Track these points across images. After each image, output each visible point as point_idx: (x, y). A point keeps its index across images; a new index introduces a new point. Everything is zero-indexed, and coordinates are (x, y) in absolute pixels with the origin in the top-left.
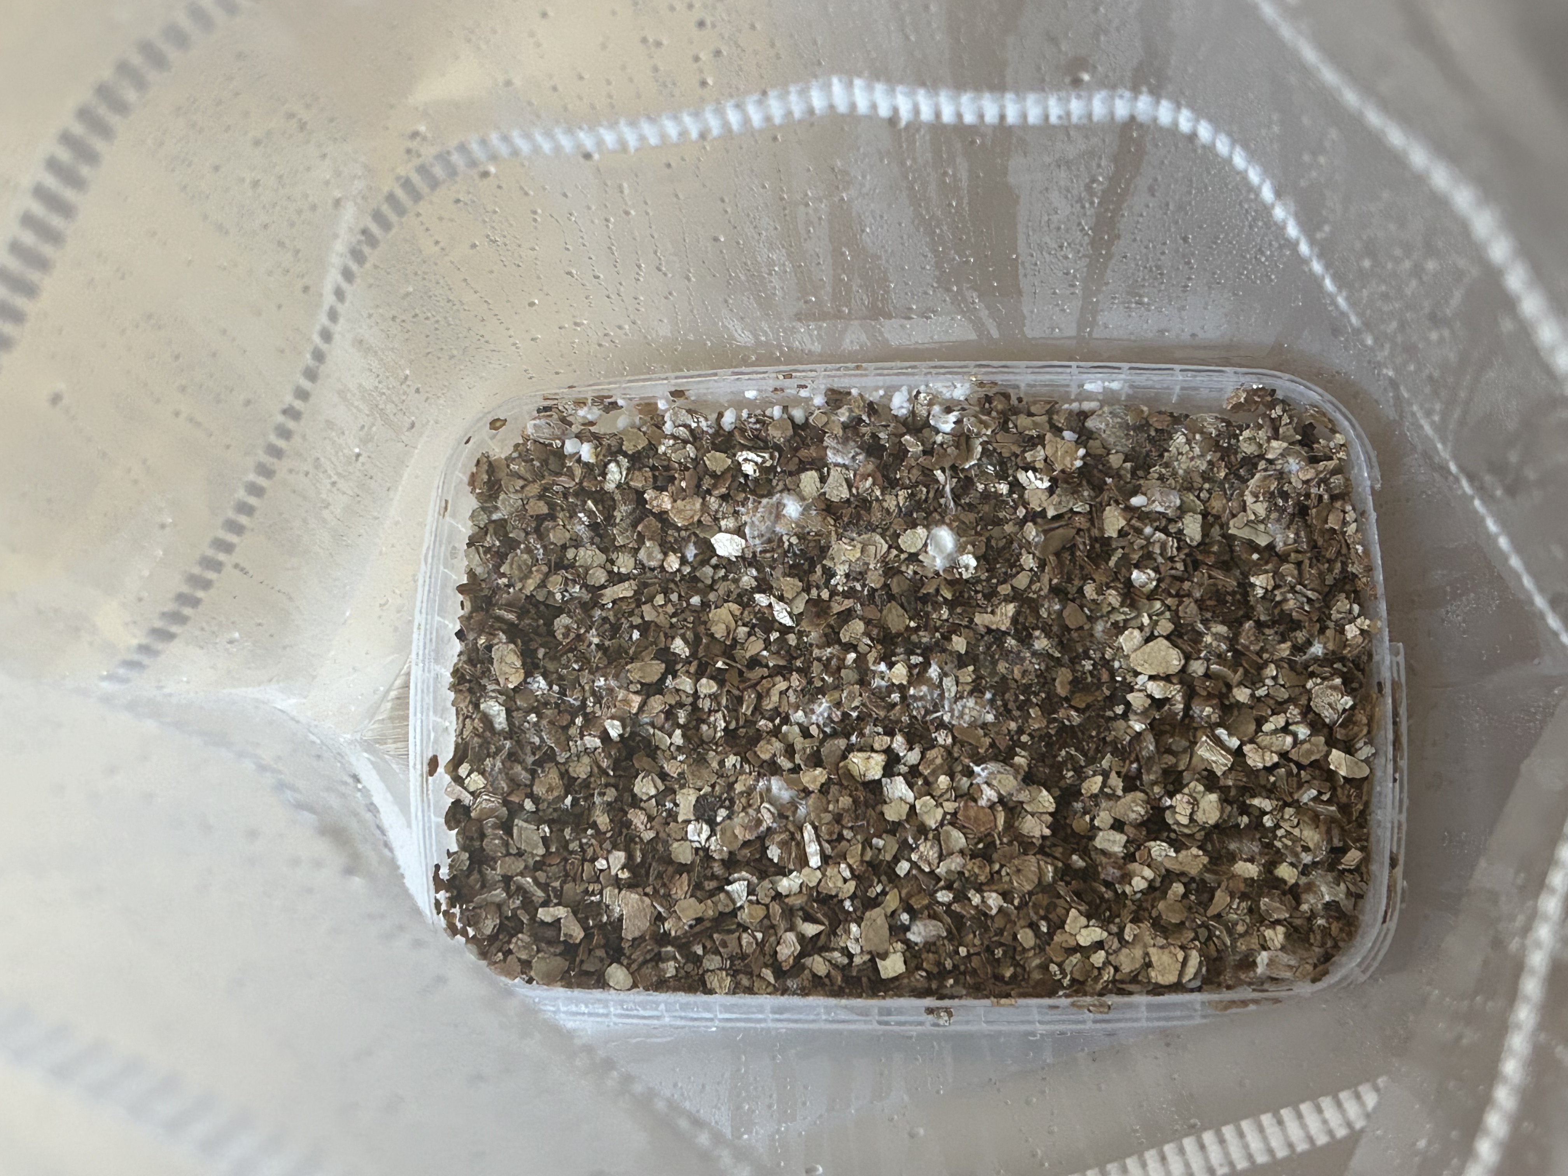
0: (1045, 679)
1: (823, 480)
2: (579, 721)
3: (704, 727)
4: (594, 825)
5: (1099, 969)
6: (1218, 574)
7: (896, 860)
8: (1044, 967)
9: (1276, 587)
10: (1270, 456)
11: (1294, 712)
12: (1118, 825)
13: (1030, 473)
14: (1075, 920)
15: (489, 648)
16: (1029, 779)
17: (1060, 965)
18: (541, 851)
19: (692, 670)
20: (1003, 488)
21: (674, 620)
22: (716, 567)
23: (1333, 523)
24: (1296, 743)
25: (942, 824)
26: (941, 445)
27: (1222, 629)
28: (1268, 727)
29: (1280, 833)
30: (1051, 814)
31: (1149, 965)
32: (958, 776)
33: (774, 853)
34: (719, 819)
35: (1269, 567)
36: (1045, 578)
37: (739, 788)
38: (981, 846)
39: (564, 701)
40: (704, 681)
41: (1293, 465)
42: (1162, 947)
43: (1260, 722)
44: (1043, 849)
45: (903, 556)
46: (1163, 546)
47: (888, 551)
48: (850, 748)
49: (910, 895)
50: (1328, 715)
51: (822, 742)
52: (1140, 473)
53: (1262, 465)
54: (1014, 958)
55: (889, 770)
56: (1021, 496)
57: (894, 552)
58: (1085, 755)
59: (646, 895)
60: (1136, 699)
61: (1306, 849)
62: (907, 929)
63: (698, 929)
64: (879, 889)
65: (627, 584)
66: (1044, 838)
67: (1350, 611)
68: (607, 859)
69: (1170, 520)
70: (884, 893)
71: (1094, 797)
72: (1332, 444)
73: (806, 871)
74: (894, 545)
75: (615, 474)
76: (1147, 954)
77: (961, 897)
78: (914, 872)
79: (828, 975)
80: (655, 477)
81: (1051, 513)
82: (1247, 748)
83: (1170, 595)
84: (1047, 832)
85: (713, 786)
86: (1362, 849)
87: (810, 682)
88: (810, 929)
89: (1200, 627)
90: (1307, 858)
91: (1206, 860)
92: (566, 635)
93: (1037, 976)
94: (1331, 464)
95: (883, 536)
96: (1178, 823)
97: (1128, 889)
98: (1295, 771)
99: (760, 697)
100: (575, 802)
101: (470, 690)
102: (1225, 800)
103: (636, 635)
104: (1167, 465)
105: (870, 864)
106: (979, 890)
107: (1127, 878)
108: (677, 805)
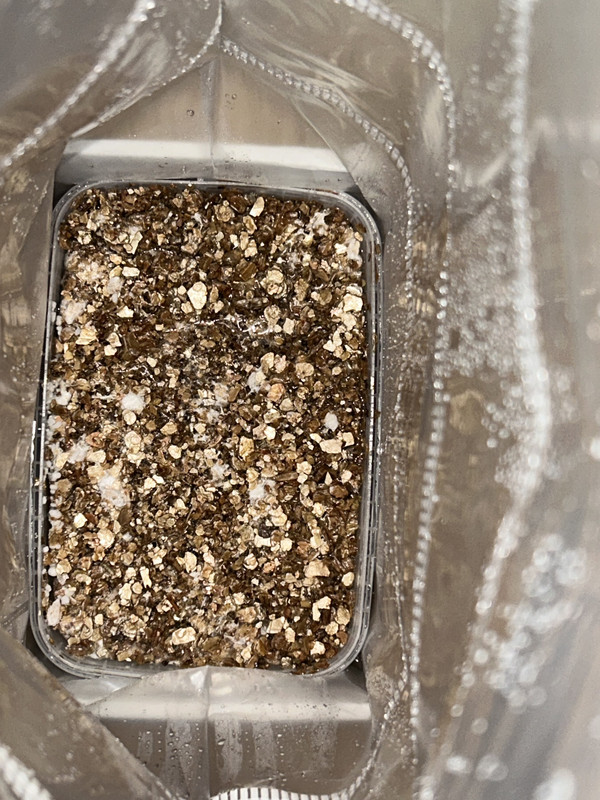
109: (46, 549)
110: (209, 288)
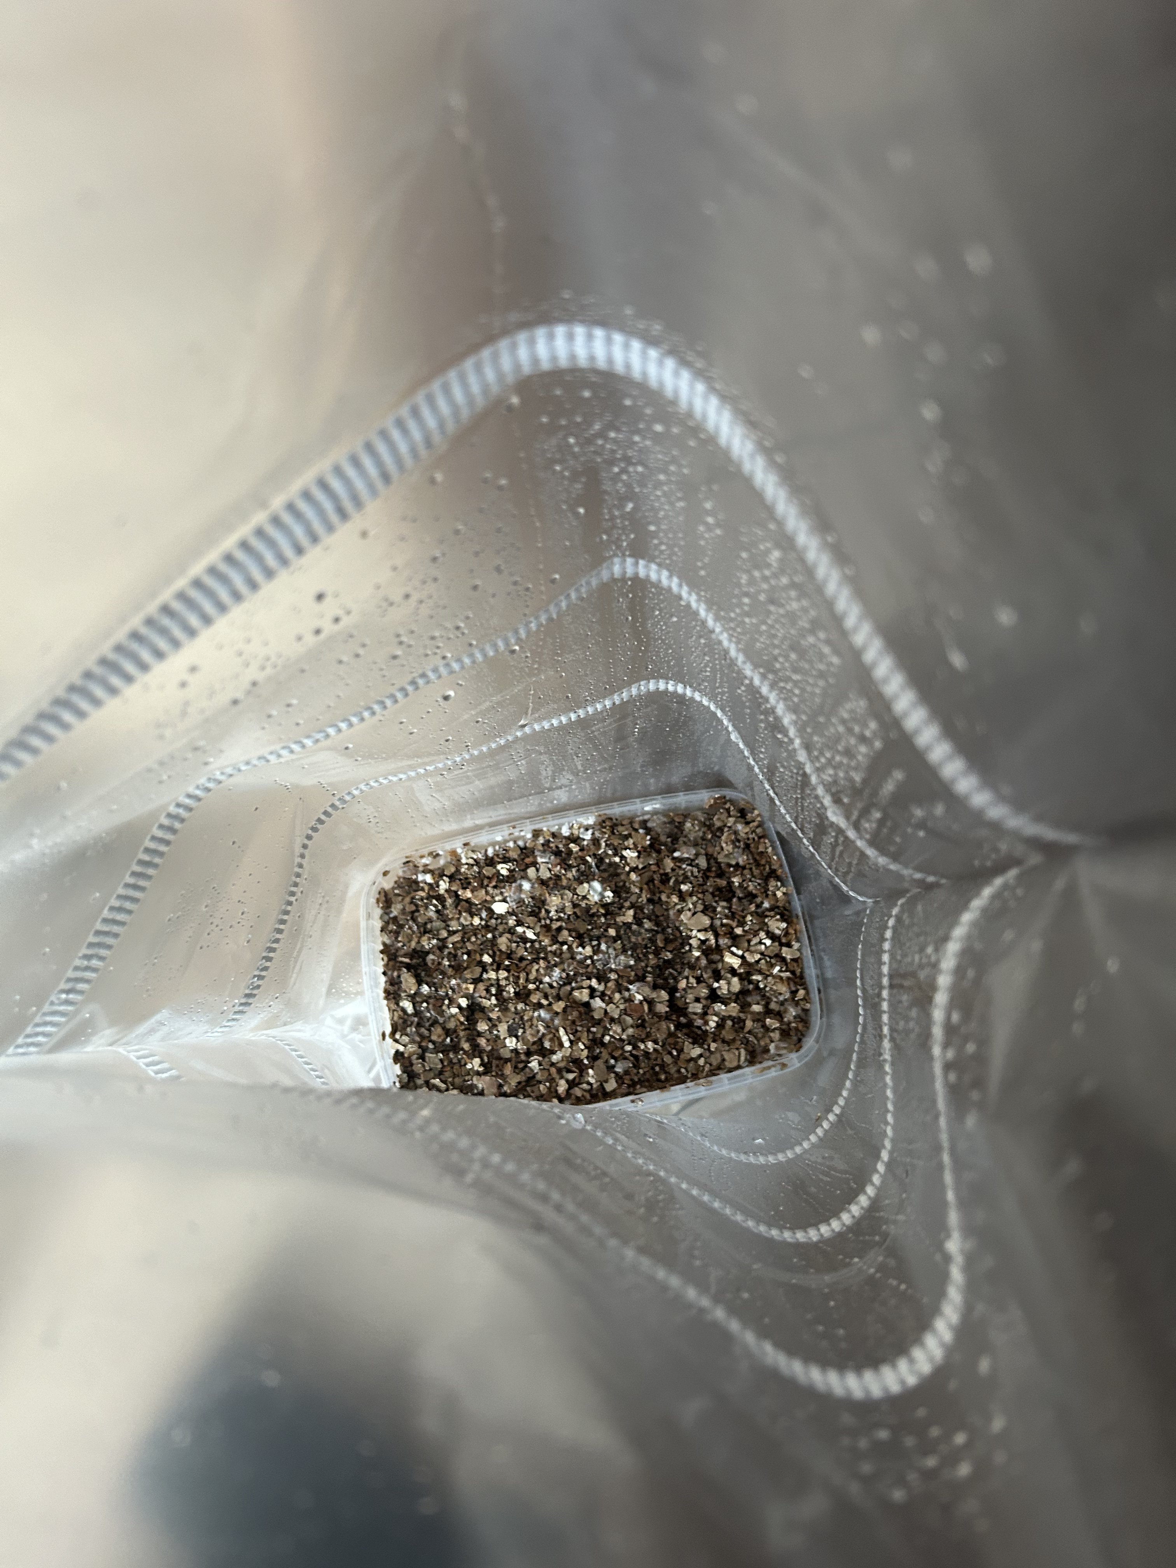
0: (652, 941)
1: (538, 870)
2: (447, 1002)
3: (504, 993)
4: (463, 1049)
5: (703, 1066)
6: (718, 880)
7: (603, 1036)
8: (679, 1071)
9: (743, 881)
10: (729, 825)
11: (762, 934)
12: (697, 1000)
13: (628, 850)
14: (687, 1045)
15: (399, 976)
16: (655, 987)
17: (685, 1068)
18: (440, 1066)
19: (495, 968)
20: (617, 859)
21: (482, 947)
22: (496, 919)
23: (761, 849)
24: (766, 947)
25: (620, 1016)
26: (587, 845)
27: (724, 904)
28: (752, 943)
29: (768, 989)
30: (667, 1001)
31: (724, 1060)
32: (623, 992)
33: (547, 1045)
34: (520, 1034)
35: (738, 873)
36: (644, 895)
37: (526, 1018)
38: (639, 1021)
39: (438, 994)
40: (501, 972)
41: (739, 827)
42: (728, 1051)
43: (749, 941)
44: (667, 1017)
45: (580, 898)
46: (692, 872)
47: (573, 897)
48: (573, 989)
49: (613, 1051)
50: (777, 932)
51: (559, 989)
52: (675, 842)
53: (726, 829)
54: (664, 1070)
55: (592, 996)
56: (626, 861)
57: (575, 896)
58: (676, 970)
59: (493, 1076)
60: (694, 942)
61: (780, 994)
62: (614, 1067)
63: (520, 1087)
64: (598, 1051)
65: (457, 935)
66: (667, 1012)
67: (777, 885)
68: (471, 1063)
69: (693, 860)
70: (601, 1052)
71: (684, 990)
72: (754, 815)
73: (563, 1050)
74: (575, 893)
75: (443, 885)
76: (722, 1055)
77: (635, 1047)
78: (612, 1040)
79: (583, 1096)
80: (462, 884)
81: (640, 866)
82: (746, 955)
83: (700, 893)
84: (668, 1009)
85: (514, 1019)
86: (804, 989)
87: (549, 962)
88: (571, 1076)
89: (714, 904)
90: (781, 998)
91: (738, 1007)
92: (433, 964)
93: (676, 1075)
94: (755, 824)
95: (569, 890)
96: (723, 994)
97: (708, 1028)
98: (768, 960)
99: (528, 974)
100: (452, 1040)
101: (394, 998)
102: (741, 979)
103: (465, 957)
104: (686, 836)
105: (591, 1040)
106: (643, 1041)
107: (706, 1023)
108: (498, 1031)
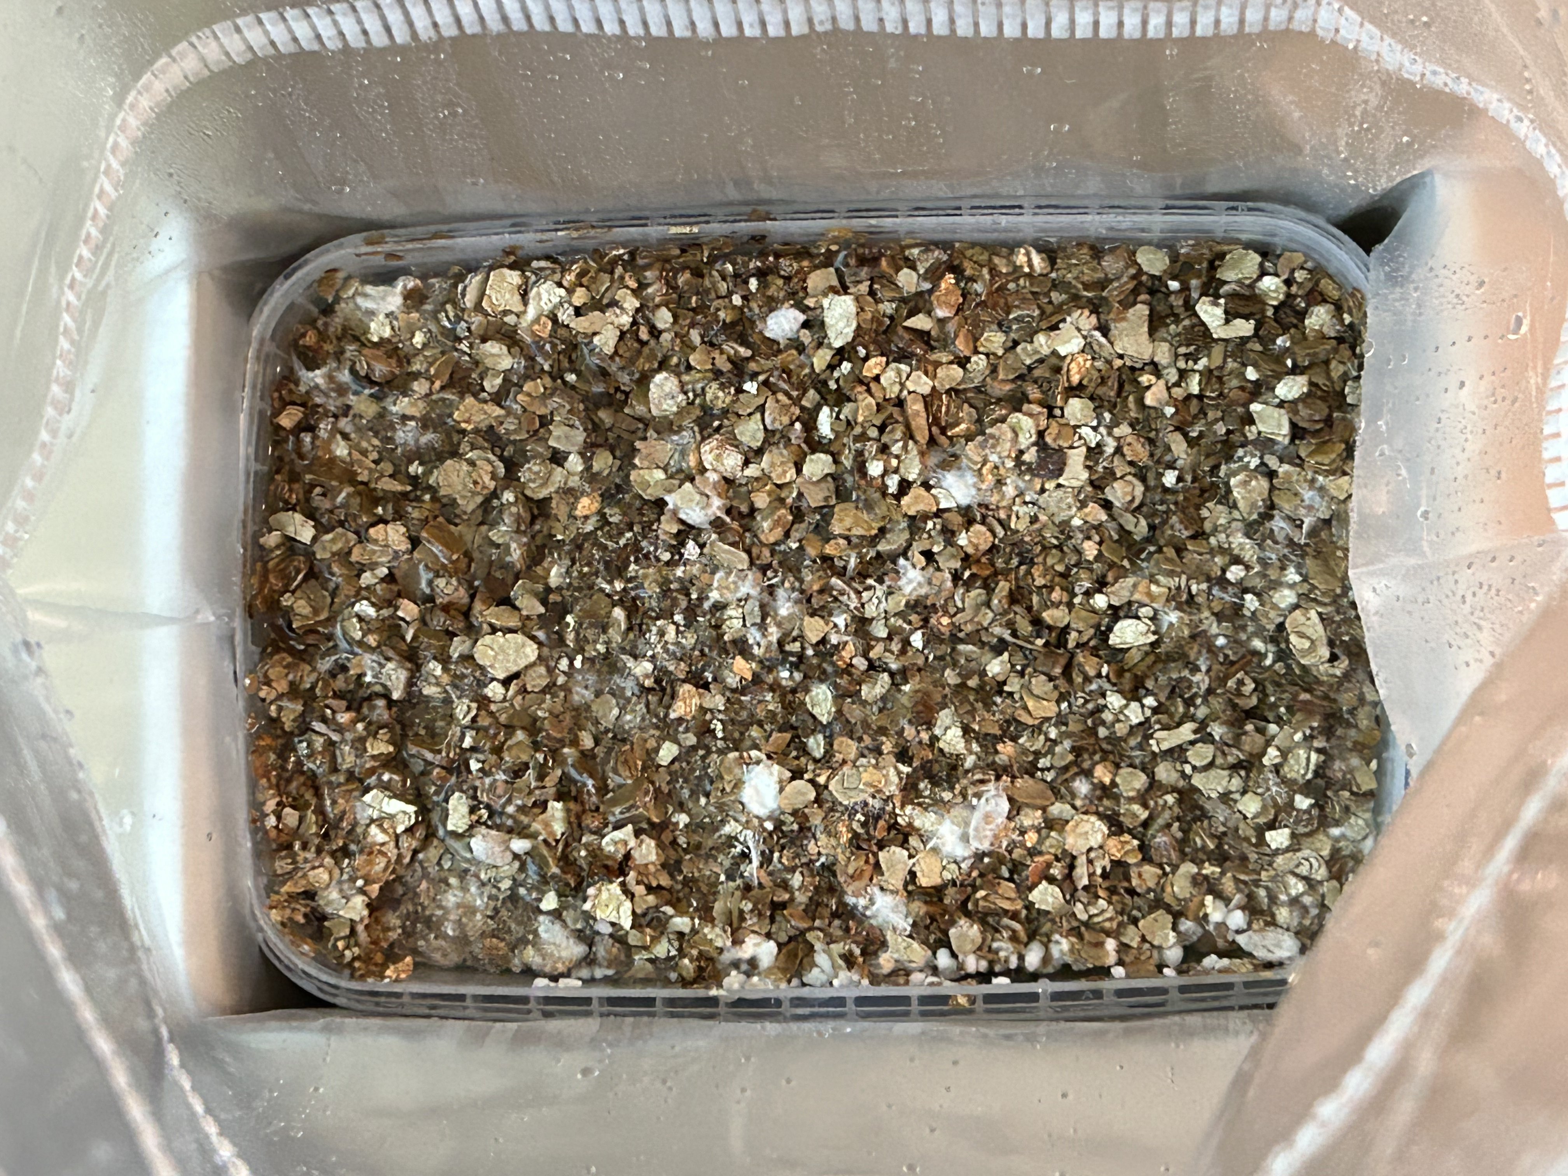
1: (912, 875)
5: (581, 285)
9: (362, 740)
12: (558, 458)
13: (654, 884)
14: (607, 342)
15: (1333, 658)
16: (659, 506)
18: (1255, 408)
23: (291, 816)
27: (429, 690)
28: (381, 571)
29: (375, 456)
30: (635, 467)
34: (1034, 449)
35: (370, 764)
38: (716, 424)
42: (507, 312)
43: (390, 578)
44: (644, 426)
45: (810, 776)
47: (828, 781)
48: (873, 540)
51: (909, 546)
54: (679, 295)
55: (826, 512)
57: (822, 780)
58: (597, 542)
59: (1121, 357)
61: (344, 434)
62: (806, 325)
63: (1055, 319)
65: (1165, 746)
66: (644, 439)
70: (832, 367)
71: (585, 492)
73: (926, 390)
74: (821, 789)
78: (795, 394)
79: (898, 270)
84: (638, 444)
86: (279, 427)
88: (920, 322)
91: (456, 416)
94: (289, 887)
96: (490, 461)
102: (434, 489)
105: (848, 401)
108: (1088, 467)
109: (1119, 971)
110: (485, 627)
